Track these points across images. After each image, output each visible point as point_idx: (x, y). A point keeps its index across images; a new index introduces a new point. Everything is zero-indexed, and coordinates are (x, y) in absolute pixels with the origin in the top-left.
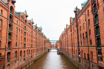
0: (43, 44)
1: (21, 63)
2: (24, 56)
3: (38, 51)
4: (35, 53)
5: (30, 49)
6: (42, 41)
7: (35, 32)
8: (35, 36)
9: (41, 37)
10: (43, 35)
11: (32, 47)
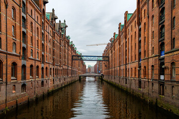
0: (70, 62)
1: (14, 92)
2: (24, 78)
3: (57, 74)
4: (51, 77)
5: (38, 64)
6: (66, 55)
7: (50, 29)
8: (50, 37)
9: (65, 44)
10: (68, 42)
11: (43, 62)
